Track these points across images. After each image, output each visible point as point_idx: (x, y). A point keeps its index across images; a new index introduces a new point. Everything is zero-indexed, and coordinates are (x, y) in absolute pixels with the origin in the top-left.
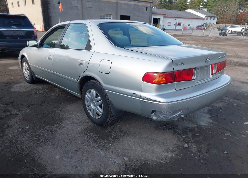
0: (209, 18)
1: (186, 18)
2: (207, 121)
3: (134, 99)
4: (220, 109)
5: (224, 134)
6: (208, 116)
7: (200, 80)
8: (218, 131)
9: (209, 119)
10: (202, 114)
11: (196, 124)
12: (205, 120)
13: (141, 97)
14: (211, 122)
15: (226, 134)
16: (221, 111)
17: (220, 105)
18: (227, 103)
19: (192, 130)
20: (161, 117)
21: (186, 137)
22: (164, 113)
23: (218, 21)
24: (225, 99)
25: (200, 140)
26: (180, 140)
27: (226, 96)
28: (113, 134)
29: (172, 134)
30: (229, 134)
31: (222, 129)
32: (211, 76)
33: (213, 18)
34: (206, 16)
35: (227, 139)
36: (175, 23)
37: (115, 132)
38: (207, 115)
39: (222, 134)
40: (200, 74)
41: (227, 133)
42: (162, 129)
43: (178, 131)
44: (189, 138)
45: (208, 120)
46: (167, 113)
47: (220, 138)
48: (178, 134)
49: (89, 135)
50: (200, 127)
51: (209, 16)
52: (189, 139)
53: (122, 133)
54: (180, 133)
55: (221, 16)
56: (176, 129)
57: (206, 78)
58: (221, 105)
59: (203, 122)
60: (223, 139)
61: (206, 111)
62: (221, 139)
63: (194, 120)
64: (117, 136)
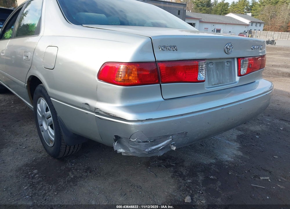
0: (254, 24)
1: (226, 24)
2: (234, 154)
3: (87, 113)
4: (258, 134)
5: (260, 178)
6: (237, 145)
7: (215, 85)
8: (249, 171)
9: (237, 150)
10: (227, 142)
11: (215, 159)
12: (230, 151)
13: (96, 111)
14: (240, 155)
15: (262, 178)
16: (258, 137)
17: (258, 128)
18: (268, 125)
19: (206, 169)
20: (130, 149)
21: (192, 183)
22: (135, 141)
23: (265, 27)
24: (266, 119)
25: (216, 188)
26: (180, 187)
27: (269, 116)
28: (70, 173)
29: (170, 176)
30: (268, 178)
31: (257, 169)
32: (237, 78)
33: (259, 24)
34: (250, 21)
35: (264, 187)
36: (213, 30)
37: (76, 170)
38: (236, 143)
39: (255, 177)
40: (217, 74)
41: (264, 176)
42: (155, 166)
43: (182, 169)
44: (197, 185)
45: (235, 152)
46: (140, 142)
47: (252, 185)
48: (181, 175)
49: (29, 173)
50: (220, 164)
51: (254, 22)
52: (198, 187)
53: (86, 172)
54: (184, 174)
55: (269, 22)
56: (180, 166)
57: (228, 81)
58: (260, 129)
59: (227, 155)
60: (256, 187)
61: (235, 137)
62: (253, 187)
63: (213, 152)
64: (75, 177)
